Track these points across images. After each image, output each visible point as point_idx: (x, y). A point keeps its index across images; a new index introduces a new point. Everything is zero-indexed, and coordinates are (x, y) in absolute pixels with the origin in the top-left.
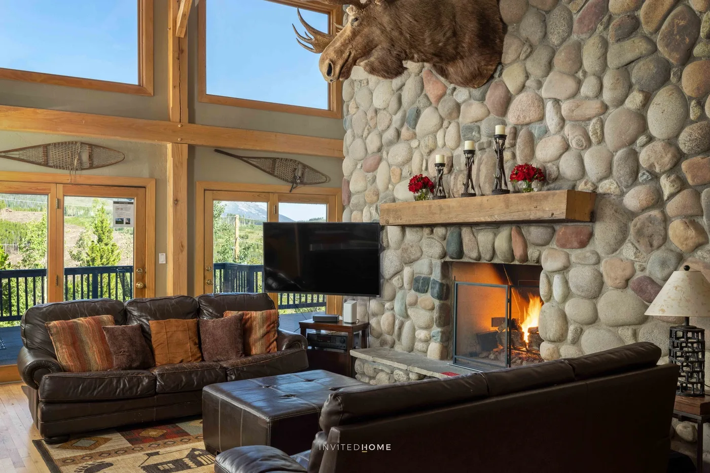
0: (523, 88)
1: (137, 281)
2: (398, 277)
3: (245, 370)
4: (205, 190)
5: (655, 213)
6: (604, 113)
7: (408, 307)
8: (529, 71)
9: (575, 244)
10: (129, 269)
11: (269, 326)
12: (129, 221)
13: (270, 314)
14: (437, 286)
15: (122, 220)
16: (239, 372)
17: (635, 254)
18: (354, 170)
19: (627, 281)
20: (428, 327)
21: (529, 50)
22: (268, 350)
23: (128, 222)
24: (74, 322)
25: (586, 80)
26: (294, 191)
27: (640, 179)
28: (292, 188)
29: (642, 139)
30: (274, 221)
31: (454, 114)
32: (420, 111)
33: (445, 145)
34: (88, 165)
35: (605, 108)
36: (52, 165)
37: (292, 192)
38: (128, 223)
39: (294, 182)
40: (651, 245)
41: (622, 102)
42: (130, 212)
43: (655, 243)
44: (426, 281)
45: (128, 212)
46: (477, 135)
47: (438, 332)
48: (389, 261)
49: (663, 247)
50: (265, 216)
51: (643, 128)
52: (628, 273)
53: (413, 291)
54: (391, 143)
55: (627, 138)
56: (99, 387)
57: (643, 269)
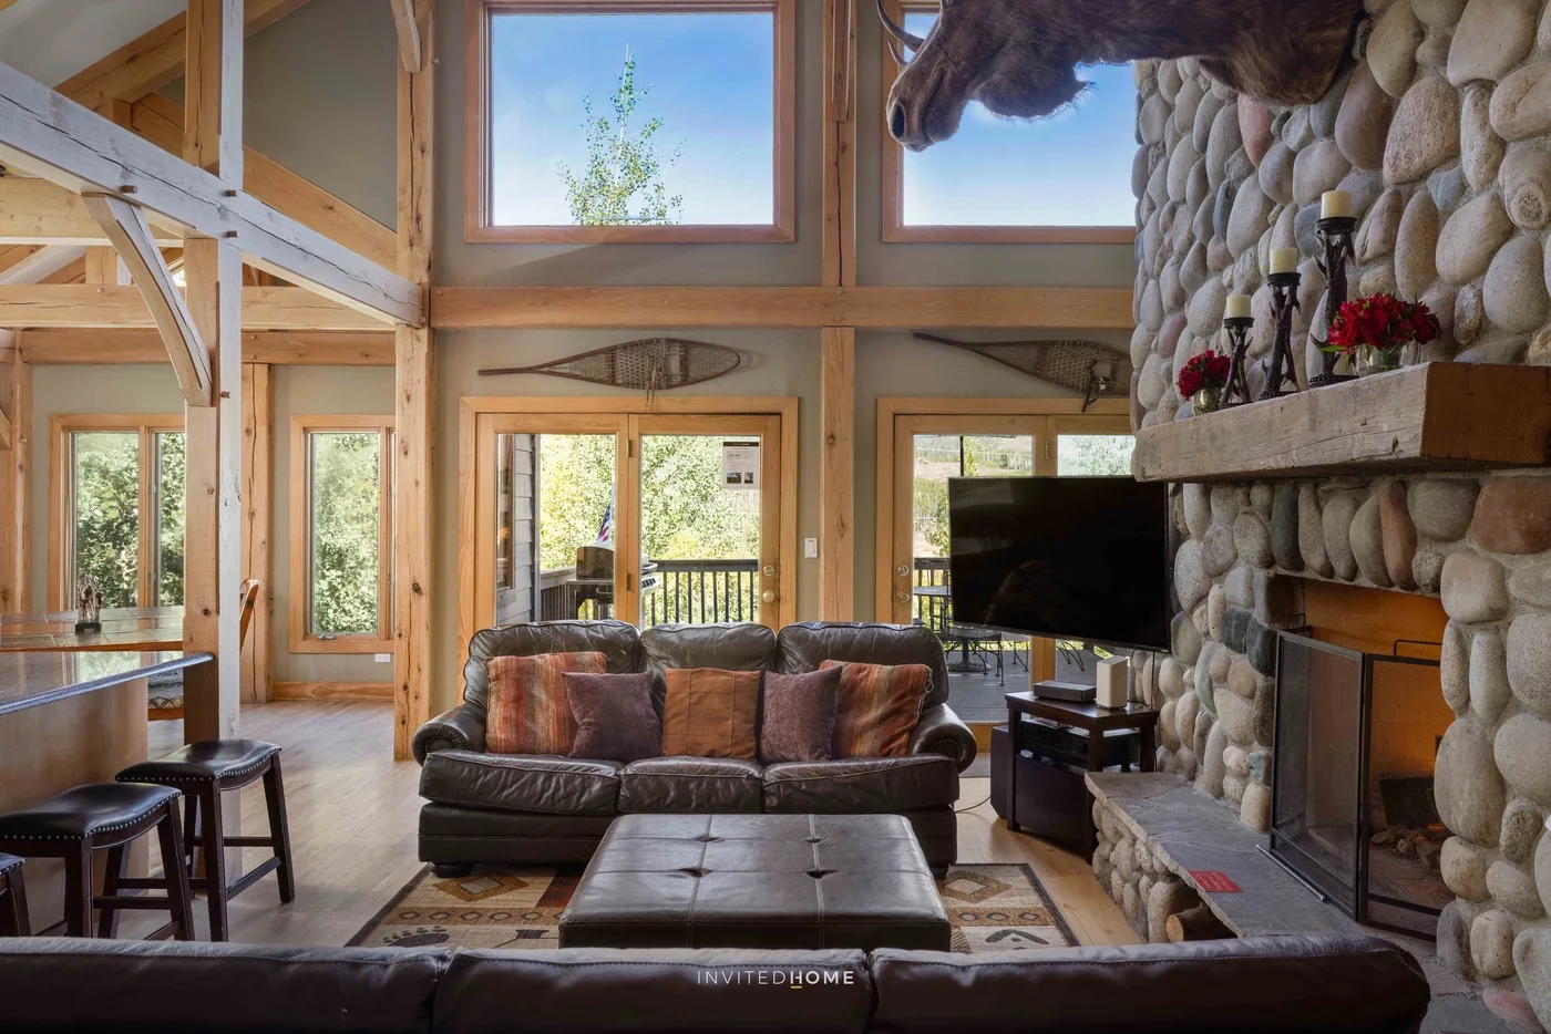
0: (1411, 71)
1: (764, 588)
2: (1200, 610)
3: (804, 787)
4: (895, 415)
7: (1214, 684)
8: (1423, 18)
10: (750, 565)
11: (902, 696)
12: (751, 478)
13: (908, 675)
14: (1260, 638)
15: (739, 475)
16: (789, 791)
20: (1243, 743)
22: (886, 750)
23: (748, 479)
24: (531, 660)
26: (1090, 410)
28: (1087, 403)
30: (1045, 473)
34: (677, 379)
36: (620, 382)
38: (749, 482)
39: (1090, 391)
42: (753, 462)
44: (1243, 623)
45: (749, 462)
47: (1259, 758)
50: (1029, 463)
53: (1224, 648)
56: (511, 786)
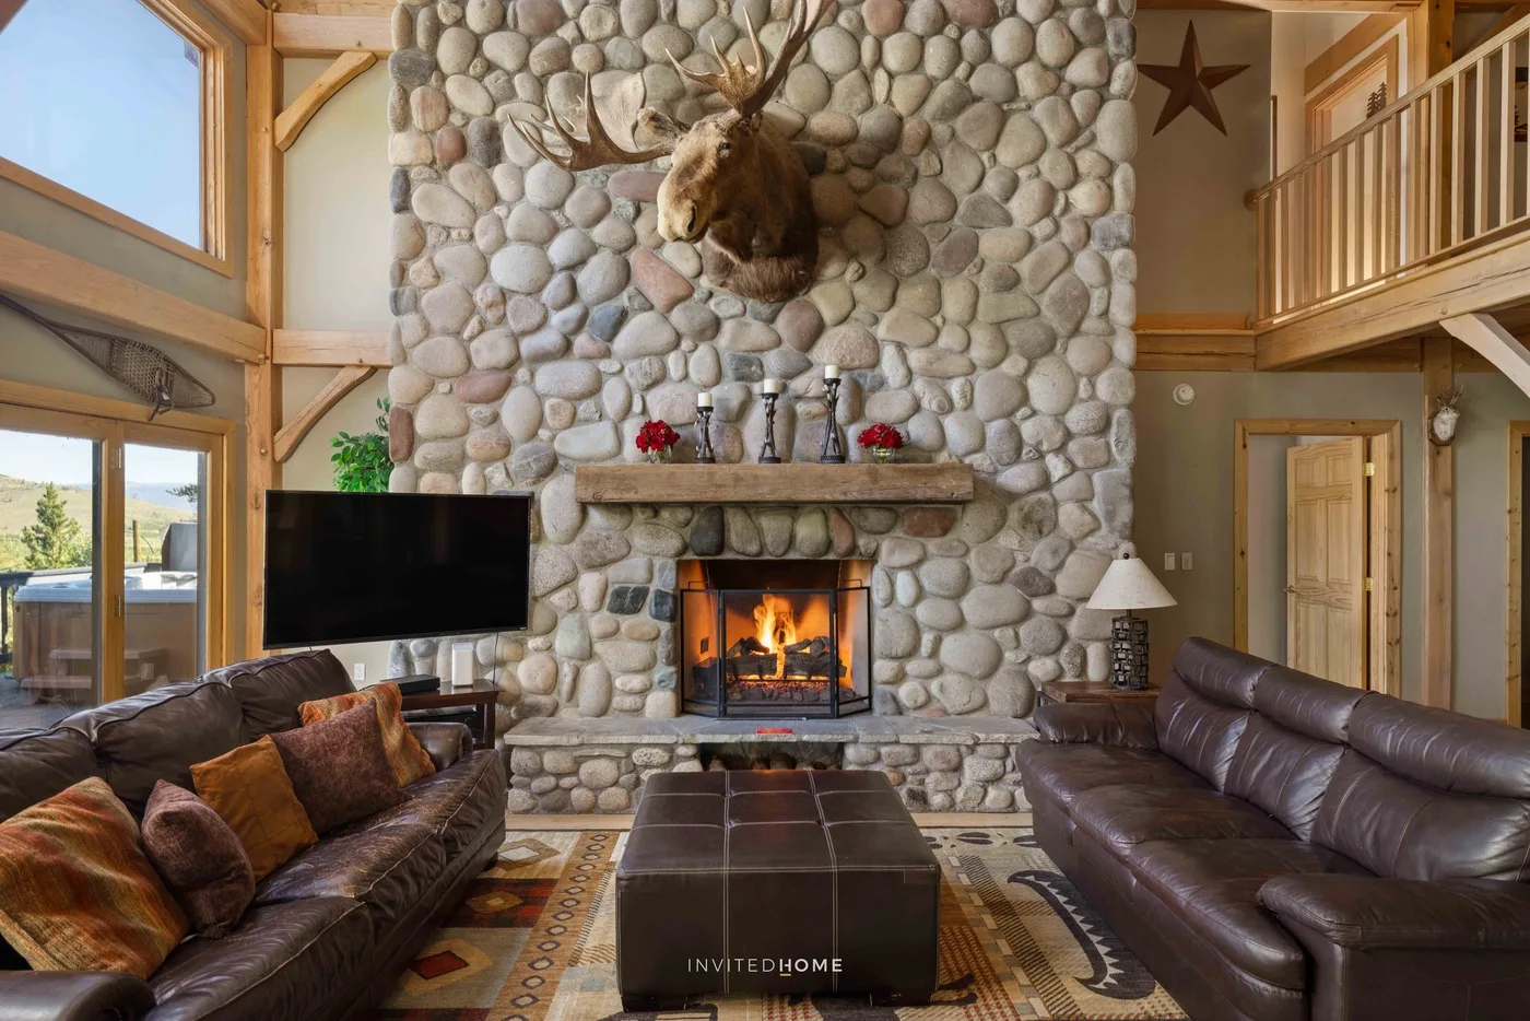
0: (844, 320)
2: (564, 592)
5: (1044, 495)
6: (971, 373)
7: (595, 640)
8: (857, 296)
9: (938, 531)
14: (670, 600)
17: (1019, 542)
18: (425, 395)
19: (1006, 573)
20: (645, 669)
21: (861, 271)
25: (946, 329)
26: (158, 419)
27: (1024, 457)
28: (157, 412)
29: (1024, 411)
31: (709, 333)
32: (627, 314)
33: (686, 376)
35: (973, 367)
37: (153, 421)
40: (1040, 532)
41: (996, 364)
43: (1045, 530)
44: (640, 595)
46: (759, 371)
48: (545, 565)
49: (1052, 535)
51: (1025, 399)
52: (1008, 564)
53: (606, 614)
54: (543, 357)
55: (1007, 407)
57: (1028, 560)
